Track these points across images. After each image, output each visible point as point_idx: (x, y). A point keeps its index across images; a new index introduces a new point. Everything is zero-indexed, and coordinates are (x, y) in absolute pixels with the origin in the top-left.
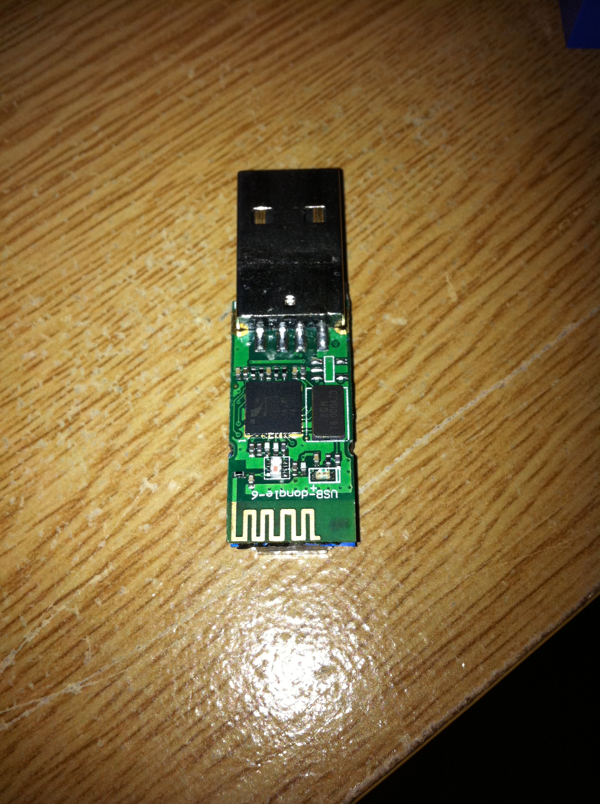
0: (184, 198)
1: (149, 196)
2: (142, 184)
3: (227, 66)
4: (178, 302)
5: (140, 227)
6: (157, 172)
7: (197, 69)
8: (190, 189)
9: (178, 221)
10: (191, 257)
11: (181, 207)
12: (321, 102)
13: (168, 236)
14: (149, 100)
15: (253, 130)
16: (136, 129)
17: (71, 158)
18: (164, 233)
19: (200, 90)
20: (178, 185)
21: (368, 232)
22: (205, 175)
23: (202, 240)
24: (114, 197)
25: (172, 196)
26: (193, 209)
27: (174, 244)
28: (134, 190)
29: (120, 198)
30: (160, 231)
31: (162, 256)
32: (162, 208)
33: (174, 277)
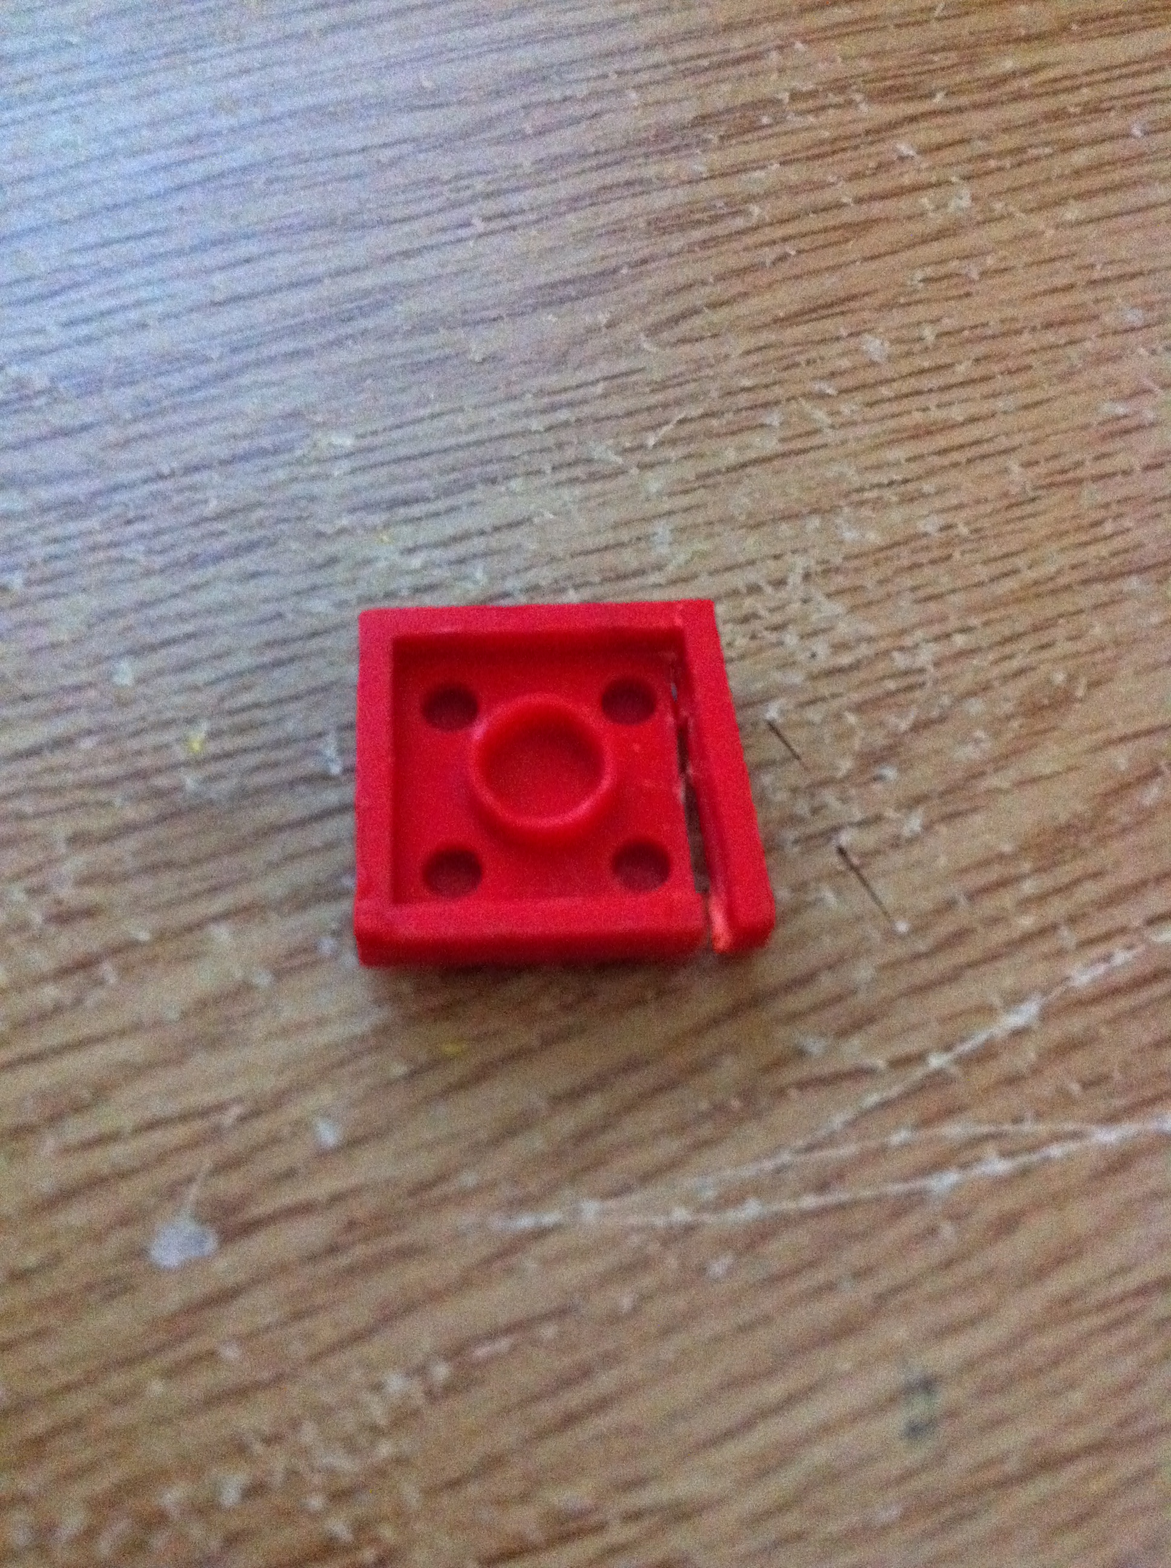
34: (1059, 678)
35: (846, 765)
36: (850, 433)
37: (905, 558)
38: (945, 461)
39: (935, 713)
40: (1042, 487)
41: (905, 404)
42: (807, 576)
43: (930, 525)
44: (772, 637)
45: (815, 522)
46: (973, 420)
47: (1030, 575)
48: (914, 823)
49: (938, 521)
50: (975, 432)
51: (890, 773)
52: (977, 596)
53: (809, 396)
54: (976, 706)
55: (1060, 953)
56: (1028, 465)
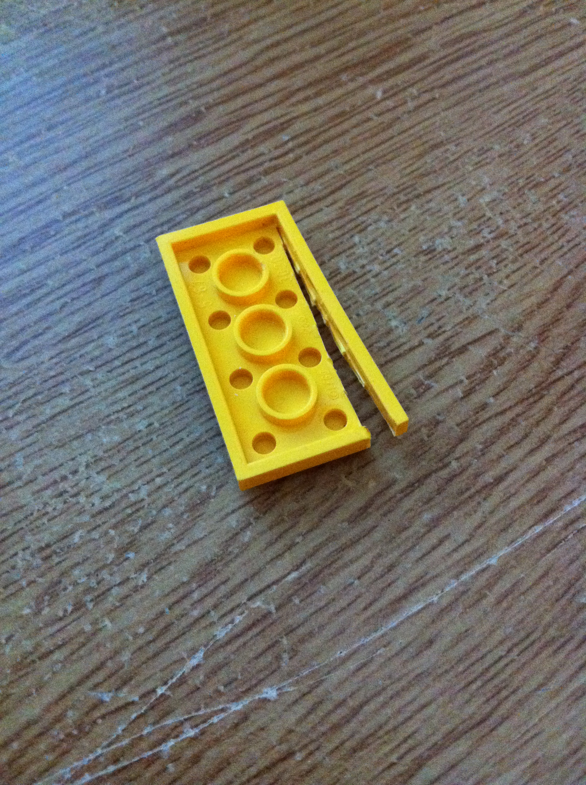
0: (376, 207)
1: (340, 204)
2: (333, 192)
3: (414, 91)
4: (372, 305)
5: (333, 231)
6: (349, 182)
7: (384, 92)
8: (381, 199)
9: (370, 228)
10: (385, 262)
11: (374, 215)
12: (510, 129)
13: (360, 242)
14: (338, 116)
15: (442, 149)
16: (326, 142)
17: (261, 164)
18: (356, 239)
19: (389, 110)
20: (371, 195)
21: (565, 249)
22: (397, 187)
23: (396, 246)
24: (306, 202)
25: (364, 204)
26: (386, 218)
27: (366, 249)
28: (325, 197)
29: (311, 203)
30: (352, 236)
31: (355, 260)
32: (354, 216)
33: (368, 280)
34: (204, 488)
35: (111, 556)
36: (102, 388)
37: (131, 445)
38: (146, 391)
39: (150, 520)
40: (191, 394)
41: (127, 367)
42: (87, 466)
43: (141, 426)
44: (74, 500)
45: (89, 437)
46: (158, 368)
47: (188, 440)
48: (144, 577)
49: (146, 422)
50: (159, 373)
51: (131, 555)
52: (166, 455)
53: (82, 374)
54: (168, 512)
55: (212, 624)
56: (183, 385)
